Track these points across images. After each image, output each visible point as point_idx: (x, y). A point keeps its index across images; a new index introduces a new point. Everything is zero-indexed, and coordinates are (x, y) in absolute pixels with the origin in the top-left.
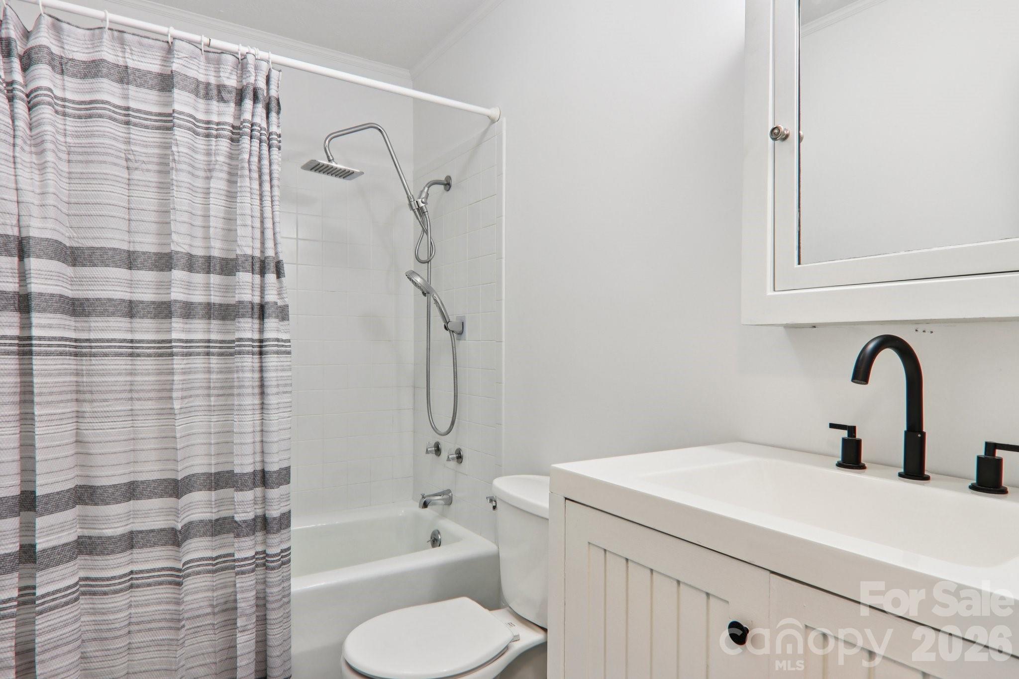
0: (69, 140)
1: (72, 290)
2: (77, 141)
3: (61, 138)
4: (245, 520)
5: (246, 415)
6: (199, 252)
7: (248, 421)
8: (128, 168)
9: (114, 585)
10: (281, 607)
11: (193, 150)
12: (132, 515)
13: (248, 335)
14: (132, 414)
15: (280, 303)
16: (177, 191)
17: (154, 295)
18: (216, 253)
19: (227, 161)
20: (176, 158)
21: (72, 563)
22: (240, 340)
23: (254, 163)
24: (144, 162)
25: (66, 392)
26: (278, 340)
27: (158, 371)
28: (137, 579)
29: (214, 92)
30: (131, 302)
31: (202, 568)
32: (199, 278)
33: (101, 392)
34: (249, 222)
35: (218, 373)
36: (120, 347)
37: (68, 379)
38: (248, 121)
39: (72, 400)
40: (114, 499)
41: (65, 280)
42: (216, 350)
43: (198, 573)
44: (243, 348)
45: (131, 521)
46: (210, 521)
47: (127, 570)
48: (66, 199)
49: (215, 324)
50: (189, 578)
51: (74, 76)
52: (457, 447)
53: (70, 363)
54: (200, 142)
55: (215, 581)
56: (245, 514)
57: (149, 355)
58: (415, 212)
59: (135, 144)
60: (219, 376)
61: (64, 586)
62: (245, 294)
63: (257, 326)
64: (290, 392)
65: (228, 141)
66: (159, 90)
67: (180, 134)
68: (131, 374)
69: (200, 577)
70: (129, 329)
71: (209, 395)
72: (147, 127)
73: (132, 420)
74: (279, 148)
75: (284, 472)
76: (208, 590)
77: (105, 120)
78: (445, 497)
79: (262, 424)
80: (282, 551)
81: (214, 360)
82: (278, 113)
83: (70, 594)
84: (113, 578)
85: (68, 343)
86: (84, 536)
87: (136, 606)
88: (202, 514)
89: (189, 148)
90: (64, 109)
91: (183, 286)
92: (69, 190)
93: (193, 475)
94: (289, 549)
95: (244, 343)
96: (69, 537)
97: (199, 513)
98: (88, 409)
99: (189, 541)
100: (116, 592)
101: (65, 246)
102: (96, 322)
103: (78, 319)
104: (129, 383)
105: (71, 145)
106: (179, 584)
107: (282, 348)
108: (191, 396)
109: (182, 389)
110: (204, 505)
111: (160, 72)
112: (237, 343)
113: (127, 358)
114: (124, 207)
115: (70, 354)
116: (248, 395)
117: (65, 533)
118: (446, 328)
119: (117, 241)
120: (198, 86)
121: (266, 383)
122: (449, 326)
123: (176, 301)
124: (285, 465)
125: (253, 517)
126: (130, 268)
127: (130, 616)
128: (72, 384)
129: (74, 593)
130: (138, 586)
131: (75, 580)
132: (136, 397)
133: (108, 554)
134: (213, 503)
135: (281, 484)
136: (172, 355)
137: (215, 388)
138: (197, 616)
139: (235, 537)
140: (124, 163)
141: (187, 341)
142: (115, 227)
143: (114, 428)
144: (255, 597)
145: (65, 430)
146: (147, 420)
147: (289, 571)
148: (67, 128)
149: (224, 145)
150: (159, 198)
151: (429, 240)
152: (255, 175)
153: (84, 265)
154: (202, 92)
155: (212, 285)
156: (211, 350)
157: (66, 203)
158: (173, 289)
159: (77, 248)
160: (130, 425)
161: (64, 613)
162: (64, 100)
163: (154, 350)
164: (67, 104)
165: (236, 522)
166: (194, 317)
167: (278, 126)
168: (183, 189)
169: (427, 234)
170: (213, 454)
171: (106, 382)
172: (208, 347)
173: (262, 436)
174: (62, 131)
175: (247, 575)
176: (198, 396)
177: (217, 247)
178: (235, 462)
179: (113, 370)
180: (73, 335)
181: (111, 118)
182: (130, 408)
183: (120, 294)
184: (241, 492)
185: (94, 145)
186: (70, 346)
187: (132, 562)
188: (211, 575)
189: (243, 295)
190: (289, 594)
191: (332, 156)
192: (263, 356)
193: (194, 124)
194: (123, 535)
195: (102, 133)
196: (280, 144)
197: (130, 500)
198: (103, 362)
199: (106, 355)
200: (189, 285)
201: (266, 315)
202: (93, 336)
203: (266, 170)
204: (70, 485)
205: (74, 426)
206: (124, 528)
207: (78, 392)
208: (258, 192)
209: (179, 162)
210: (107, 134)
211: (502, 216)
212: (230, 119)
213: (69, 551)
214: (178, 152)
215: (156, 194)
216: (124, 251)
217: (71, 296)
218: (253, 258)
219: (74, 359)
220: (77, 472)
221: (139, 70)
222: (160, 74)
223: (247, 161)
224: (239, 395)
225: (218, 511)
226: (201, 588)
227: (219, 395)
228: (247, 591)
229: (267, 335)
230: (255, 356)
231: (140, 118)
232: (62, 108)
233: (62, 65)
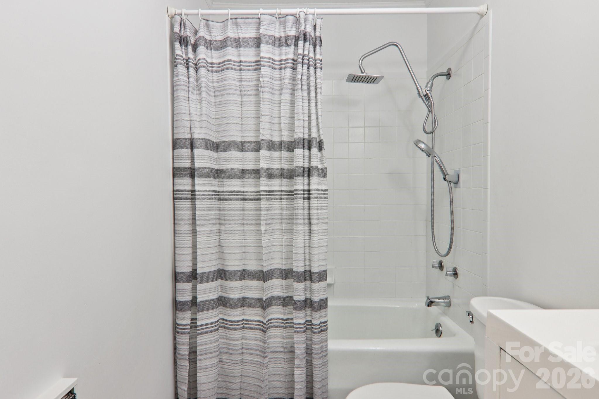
0: (215, 85)
1: (217, 165)
2: (218, 85)
3: (211, 84)
4: (299, 300)
5: (299, 236)
6: (276, 139)
7: (300, 240)
8: (241, 95)
9: (235, 325)
10: (320, 358)
11: (272, 79)
12: (243, 288)
13: (301, 187)
14: (244, 232)
15: (320, 167)
16: (263, 104)
17: (254, 166)
18: (285, 139)
19: (290, 82)
20: (262, 85)
21: (215, 310)
22: (296, 190)
23: (304, 80)
24: (248, 91)
25: (213, 219)
26: (318, 190)
27: (256, 209)
28: (246, 324)
29: (283, 42)
30: (243, 170)
31: (279, 324)
32: (276, 154)
33: (228, 220)
34: (301, 118)
35: (286, 210)
36: (237, 195)
37: (213, 212)
38: (301, 55)
39: (216, 224)
40: (234, 278)
41: (212, 160)
42: (286, 196)
43: (277, 327)
44: (298, 195)
45: (244, 291)
46: (283, 297)
47: (240, 318)
48: (213, 117)
49: (285, 181)
50: (272, 329)
51: (216, 49)
52: (454, 266)
53: (215, 204)
54: (277, 73)
55: (285, 333)
56: (299, 297)
57: (251, 200)
58: (422, 98)
59: (244, 81)
60: (288, 212)
61: (211, 322)
62: (299, 162)
63: (306, 181)
64: (327, 223)
65: (291, 69)
66: (255, 48)
67: (265, 71)
68: (243, 210)
69: (278, 329)
70: (242, 185)
71: (282, 223)
72: (249, 70)
73: (244, 236)
74: (321, 69)
75: (322, 273)
76: (281, 338)
77: (230, 70)
78: (446, 301)
79: (310, 242)
80: (321, 323)
81: (284, 202)
82: (321, 46)
83: (213, 327)
84: (234, 322)
85: (214, 193)
86: (222, 296)
87: (246, 339)
88: (279, 293)
89: (269, 78)
90: (212, 69)
91: (266, 160)
92: (215, 112)
93: (274, 269)
94: (326, 322)
95: (298, 192)
96: (214, 296)
97: (277, 292)
98: (223, 229)
99: (272, 307)
100: (235, 329)
101: (213, 142)
102: (226, 182)
103: (219, 180)
104: (242, 215)
105: (216, 87)
106: (265, 332)
107: (322, 195)
108: (272, 224)
109: (266, 220)
110: (280, 288)
111: (256, 37)
112: (295, 192)
113: (241, 201)
114: (239, 118)
115: (215, 199)
116: (301, 224)
117: (212, 294)
118: (445, 179)
119: (235, 136)
120: (275, 40)
121: (311, 217)
122: (447, 178)
123: (262, 168)
124: (323, 269)
125: (304, 299)
126: (242, 151)
127: (242, 344)
128: (216, 215)
129: (216, 326)
130: (246, 328)
131: (217, 319)
132: (245, 223)
133: (232, 308)
134: (284, 287)
135: (320, 281)
136: (260, 199)
137: (285, 219)
138: (276, 351)
139: (294, 310)
140: (239, 93)
141: (269, 191)
142: (235, 129)
143: (234, 240)
144: (305, 348)
145: (211, 239)
146: (251, 236)
147: (326, 335)
148: (214, 78)
149: (288, 72)
150: (256, 110)
151: (433, 117)
152: (305, 88)
153: (221, 151)
154: (277, 43)
155: (283, 158)
156: (283, 196)
157: (214, 119)
158: (261, 162)
159: (219, 142)
160: (242, 239)
161: (210, 336)
162: (212, 64)
163: (254, 197)
164: (213, 65)
165: (294, 301)
166: (274, 177)
167: (321, 55)
168: (266, 103)
169: (432, 113)
170: (284, 258)
171: (230, 214)
172: (281, 195)
173: (310, 250)
174: (212, 81)
175: (300, 334)
176: (276, 223)
177: (285, 135)
178: (294, 264)
179: (233, 208)
180: (217, 189)
181: (232, 69)
182: (243, 229)
183: (237, 165)
184: (297, 283)
185: (225, 85)
186: (215, 195)
187: (244, 314)
188: (283, 329)
189: (298, 163)
190: (326, 351)
191: (363, 69)
192: (310, 200)
193: (273, 63)
194: (239, 299)
195: (228, 78)
196: (322, 66)
197: (243, 279)
198: (229, 203)
199: (230, 199)
200: (270, 159)
201: (311, 174)
202: (225, 189)
203: (312, 84)
204: (215, 269)
205: (217, 237)
206: (239, 295)
207: (220, 219)
208: (307, 98)
209: (264, 87)
210: (231, 78)
211: (488, 89)
212: (291, 56)
213: (213, 303)
214: (264, 81)
215: (254, 108)
216: (239, 142)
217: (216, 168)
218: (304, 139)
219: (218, 202)
220: (219, 261)
221: (245, 38)
222: (256, 38)
223: (300, 79)
224: (296, 224)
225: (287, 292)
226: (278, 336)
227: (287, 223)
228: (300, 343)
229: (312, 187)
230: (305, 200)
231: (246, 66)
232: (211, 68)
233: (211, 45)
